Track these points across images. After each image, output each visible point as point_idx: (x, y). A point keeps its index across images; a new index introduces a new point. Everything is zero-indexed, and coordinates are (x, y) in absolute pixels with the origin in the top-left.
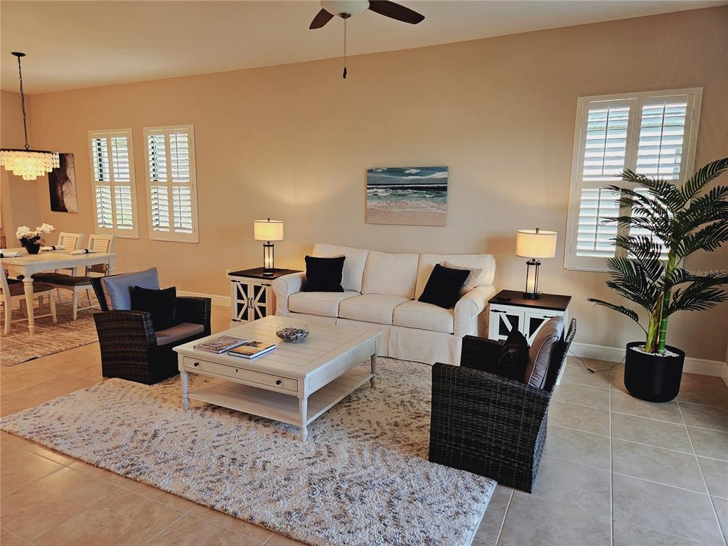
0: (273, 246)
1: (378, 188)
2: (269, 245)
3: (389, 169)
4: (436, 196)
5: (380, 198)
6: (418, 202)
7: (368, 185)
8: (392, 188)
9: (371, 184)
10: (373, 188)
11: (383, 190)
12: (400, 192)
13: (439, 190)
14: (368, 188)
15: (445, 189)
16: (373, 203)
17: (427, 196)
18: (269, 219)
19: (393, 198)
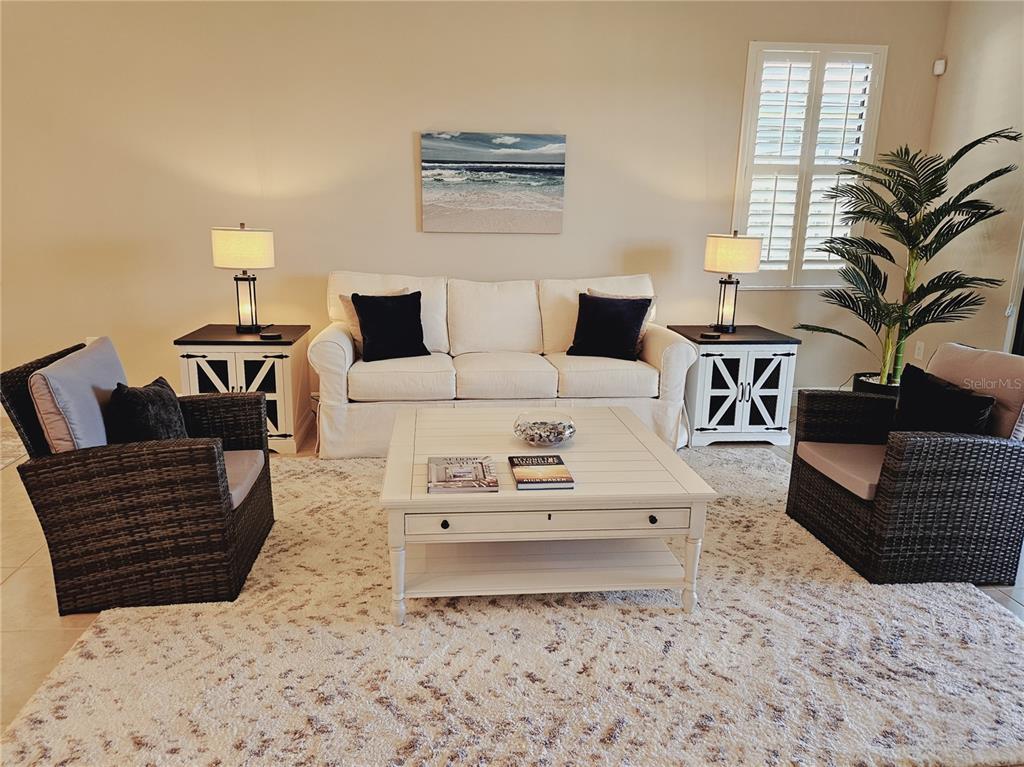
0: (254, 279)
1: (444, 169)
2: (246, 277)
3: (463, 133)
4: (548, 184)
5: (447, 185)
6: (518, 194)
7: (423, 161)
8: (471, 170)
9: (429, 162)
10: (433, 168)
11: (453, 172)
12: (485, 175)
13: (553, 172)
14: (424, 168)
15: (561, 172)
16: (431, 196)
17: (533, 184)
18: (242, 225)
19: (472, 186)
